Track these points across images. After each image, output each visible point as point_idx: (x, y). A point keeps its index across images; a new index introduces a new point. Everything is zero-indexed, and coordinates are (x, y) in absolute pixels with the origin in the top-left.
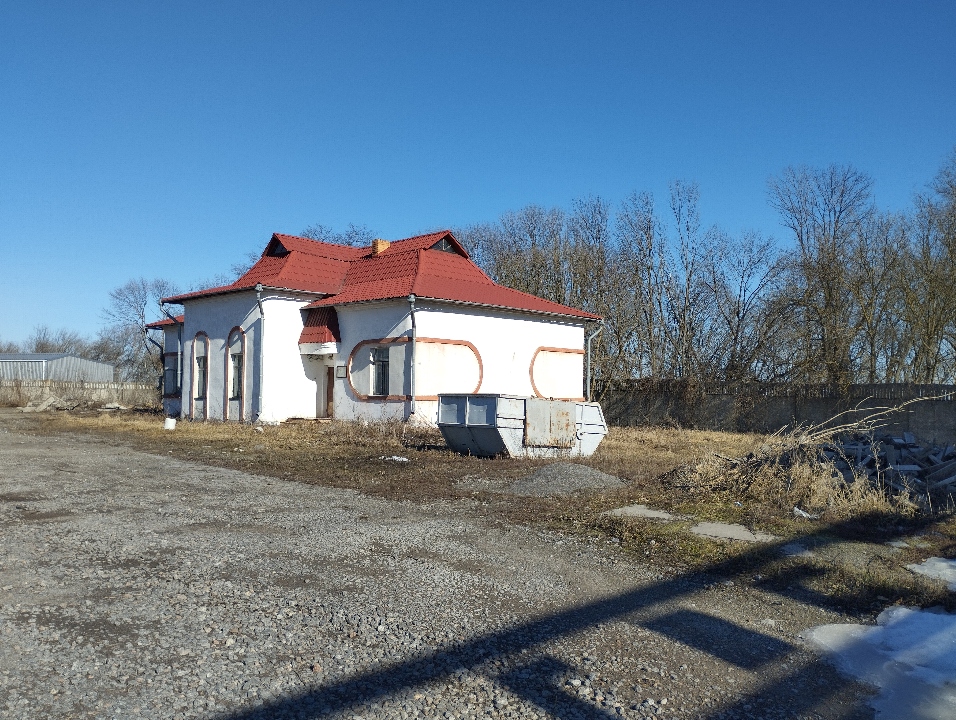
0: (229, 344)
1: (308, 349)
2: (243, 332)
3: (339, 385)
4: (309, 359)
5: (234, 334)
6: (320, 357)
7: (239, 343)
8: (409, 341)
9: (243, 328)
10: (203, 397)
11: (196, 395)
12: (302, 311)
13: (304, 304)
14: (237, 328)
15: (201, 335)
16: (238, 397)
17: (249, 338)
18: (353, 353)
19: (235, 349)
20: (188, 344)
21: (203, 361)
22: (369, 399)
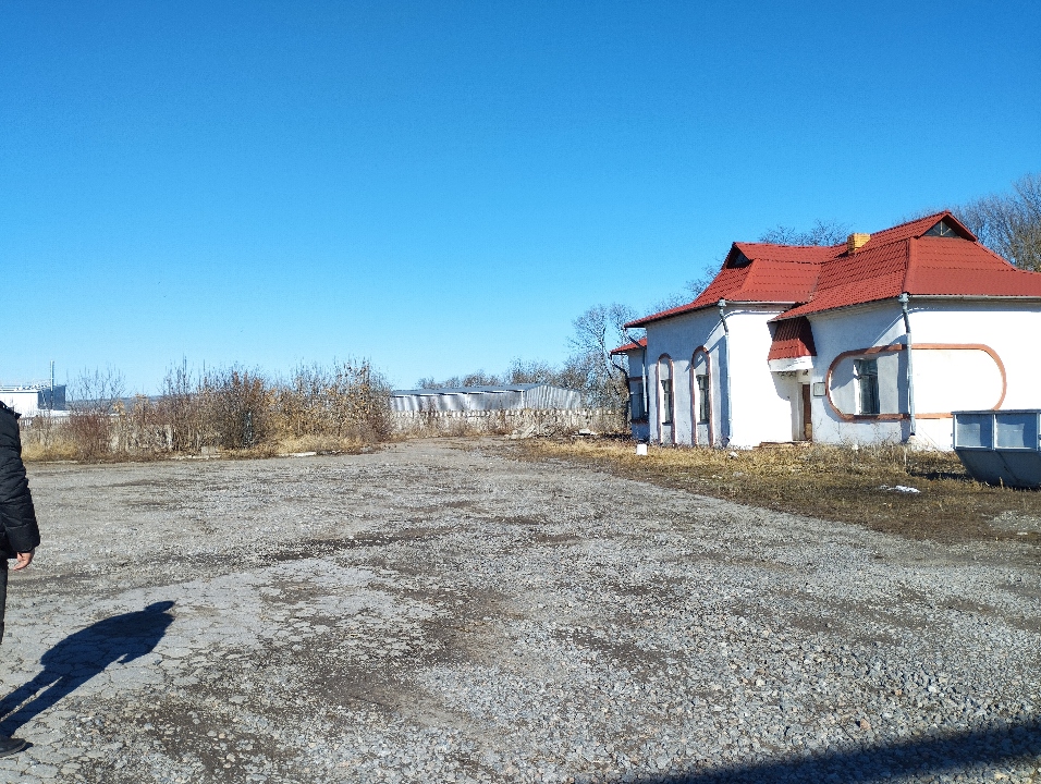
0: (694, 364)
1: (780, 365)
2: (708, 353)
3: (817, 406)
4: (781, 376)
5: (698, 354)
6: (794, 374)
7: (704, 363)
8: (902, 349)
9: (707, 347)
10: (670, 422)
11: (663, 420)
12: (770, 324)
13: (772, 316)
14: (701, 348)
15: (665, 358)
16: (706, 420)
17: (714, 357)
18: (832, 367)
19: (700, 370)
20: (652, 368)
21: (668, 384)
22: (856, 419)
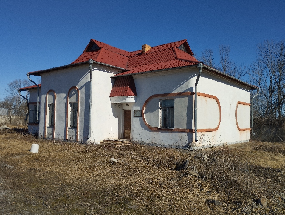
0: (69, 95)
1: (116, 100)
2: (78, 90)
3: (135, 122)
4: (116, 107)
5: (72, 90)
6: (120, 105)
7: (75, 96)
9: (78, 87)
10: (52, 125)
11: (47, 125)
12: (112, 78)
13: (113, 75)
14: (75, 87)
15: (51, 92)
16: (74, 126)
17: (82, 93)
18: (146, 102)
19: (73, 99)
20: (43, 97)
21: (52, 107)
22: (159, 130)
